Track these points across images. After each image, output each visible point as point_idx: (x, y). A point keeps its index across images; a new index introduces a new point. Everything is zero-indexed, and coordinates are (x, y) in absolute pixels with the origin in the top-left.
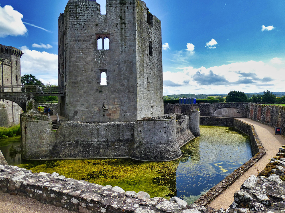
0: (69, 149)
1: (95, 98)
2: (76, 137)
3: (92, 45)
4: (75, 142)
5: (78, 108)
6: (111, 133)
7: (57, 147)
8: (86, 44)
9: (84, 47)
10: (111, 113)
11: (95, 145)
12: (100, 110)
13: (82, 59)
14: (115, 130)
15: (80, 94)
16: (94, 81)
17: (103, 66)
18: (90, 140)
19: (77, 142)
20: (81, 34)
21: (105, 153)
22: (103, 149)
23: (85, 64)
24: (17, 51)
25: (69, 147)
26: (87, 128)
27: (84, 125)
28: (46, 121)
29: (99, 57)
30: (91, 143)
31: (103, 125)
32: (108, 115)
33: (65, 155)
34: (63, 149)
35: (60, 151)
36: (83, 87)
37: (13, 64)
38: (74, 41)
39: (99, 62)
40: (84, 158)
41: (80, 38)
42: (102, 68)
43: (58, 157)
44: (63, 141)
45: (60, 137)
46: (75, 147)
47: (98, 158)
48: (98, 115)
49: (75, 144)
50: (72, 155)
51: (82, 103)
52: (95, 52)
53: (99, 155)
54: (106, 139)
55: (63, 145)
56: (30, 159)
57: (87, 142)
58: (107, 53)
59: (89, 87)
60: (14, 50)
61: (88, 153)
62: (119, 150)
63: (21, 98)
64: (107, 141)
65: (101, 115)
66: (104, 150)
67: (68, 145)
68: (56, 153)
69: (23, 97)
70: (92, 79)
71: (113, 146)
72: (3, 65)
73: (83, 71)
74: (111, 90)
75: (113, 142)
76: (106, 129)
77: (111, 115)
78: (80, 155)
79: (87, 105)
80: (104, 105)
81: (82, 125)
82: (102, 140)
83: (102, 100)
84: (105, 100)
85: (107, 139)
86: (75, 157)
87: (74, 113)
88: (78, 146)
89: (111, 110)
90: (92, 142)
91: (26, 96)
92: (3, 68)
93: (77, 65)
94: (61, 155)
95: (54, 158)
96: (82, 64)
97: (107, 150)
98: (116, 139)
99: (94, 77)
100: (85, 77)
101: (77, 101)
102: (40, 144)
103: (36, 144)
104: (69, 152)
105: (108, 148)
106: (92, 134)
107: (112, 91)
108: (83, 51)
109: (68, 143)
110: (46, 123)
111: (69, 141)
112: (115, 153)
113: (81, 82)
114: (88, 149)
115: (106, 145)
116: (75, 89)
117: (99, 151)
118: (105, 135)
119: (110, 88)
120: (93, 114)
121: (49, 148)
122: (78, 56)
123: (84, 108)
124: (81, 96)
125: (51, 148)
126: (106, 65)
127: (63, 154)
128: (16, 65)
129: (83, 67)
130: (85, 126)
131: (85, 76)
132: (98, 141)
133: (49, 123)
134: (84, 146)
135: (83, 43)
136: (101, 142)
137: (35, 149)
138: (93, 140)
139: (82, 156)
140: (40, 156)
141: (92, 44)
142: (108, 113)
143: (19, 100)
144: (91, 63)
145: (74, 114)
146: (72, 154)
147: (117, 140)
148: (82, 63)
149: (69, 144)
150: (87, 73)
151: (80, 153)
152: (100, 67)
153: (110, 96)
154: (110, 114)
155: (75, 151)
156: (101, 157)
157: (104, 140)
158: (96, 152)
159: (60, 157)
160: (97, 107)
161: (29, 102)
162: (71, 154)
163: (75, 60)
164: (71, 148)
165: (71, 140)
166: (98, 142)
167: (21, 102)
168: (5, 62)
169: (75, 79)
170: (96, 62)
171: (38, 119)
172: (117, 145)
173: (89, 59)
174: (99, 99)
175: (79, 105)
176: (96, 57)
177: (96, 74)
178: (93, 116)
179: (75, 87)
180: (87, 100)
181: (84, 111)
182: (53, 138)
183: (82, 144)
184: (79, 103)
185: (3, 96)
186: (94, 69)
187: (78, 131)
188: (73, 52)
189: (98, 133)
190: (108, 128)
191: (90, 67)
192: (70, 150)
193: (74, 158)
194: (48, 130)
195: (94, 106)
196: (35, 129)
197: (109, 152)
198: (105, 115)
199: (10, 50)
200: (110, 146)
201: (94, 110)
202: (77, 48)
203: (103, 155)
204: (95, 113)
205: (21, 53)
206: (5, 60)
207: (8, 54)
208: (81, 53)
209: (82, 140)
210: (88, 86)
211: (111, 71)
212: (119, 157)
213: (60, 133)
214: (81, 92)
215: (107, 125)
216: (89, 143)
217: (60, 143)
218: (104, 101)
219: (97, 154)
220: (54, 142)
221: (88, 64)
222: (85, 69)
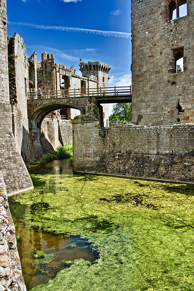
0: (118, 162)
1: (165, 94)
2: (128, 146)
3: (161, 16)
4: (126, 153)
5: (143, 111)
6: (178, 141)
7: (105, 158)
8: (153, 17)
9: (150, 23)
10: (190, 115)
11: (153, 160)
12: (173, 111)
13: (148, 39)
14: (185, 137)
15: (145, 91)
16: (165, 68)
17: (177, 43)
18: (146, 151)
19: (129, 153)
20: (146, 6)
21: (167, 173)
22: (165, 166)
23: (152, 46)
24: (104, 67)
25: (118, 159)
26: (142, 133)
27: (139, 128)
28: (92, 123)
29: (171, 31)
30: (148, 156)
31: (166, 128)
32: (184, 120)
33: (112, 170)
34: (111, 162)
35: (107, 164)
36: (149, 80)
37: (100, 80)
38: (138, 18)
39: (171, 38)
40: (135, 176)
41: (145, 12)
42: (175, 47)
43: (105, 171)
44: (113, 152)
45: (109, 145)
46: (126, 161)
47: (155, 179)
48: (169, 120)
49: (126, 156)
50: (121, 171)
51: (148, 104)
52: (166, 25)
53: (157, 175)
54: (171, 152)
55: (112, 157)
56: (76, 171)
57: (142, 154)
58: (182, 21)
59: (158, 79)
60: (100, 66)
61: (142, 170)
62: (190, 171)
63: (84, 103)
64: (171, 154)
65: (175, 120)
66: (166, 168)
67: (117, 157)
68: (103, 166)
69: (85, 102)
70: (161, 66)
71: (181, 162)
72: (89, 81)
73: (149, 57)
74: (190, 78)
75: (182, 157)
76: (171, 135)
77: (190, 118)
78: (131, 172)
79: (154, 106)
80: (179, 103)
81: (136, 129)
82: (164, 152)
83: (176, 96)
84: (180, 95)
85: (173, 151)
86: (125, 175)
87: (137, 118)
88: (129, 159)
89: (190, 111)
90: (150, 155)
91: (88, 100)
92: (89, 84)
93: (142, 50)
94: (108, 170)
95: (100, 172)
96: (148, 47)
97: (170, 169)
98: (187, 152)
99: (165, 63)
100: (152, 65)
101: (142, 101)
102: (86, 152)
103: (81, 152)
104: (118, 166)
105: (171, 166)
106: (149, 142)
107: (192, 79)
108: (150, 29)
109: (118, 154)
110: (92, 125)
111: (120, 152)
112: (183, 174)
113: (147, 74)
114: (143, 164)
115: (170, 160)
116: (139, 84)
117: (157, 169)
118: (168, 144)
119: (189, 76)
120: (162, 119)
121: (95, 159)
122: (143, 37)
123: (151, 110)
124: (146, 93)
125: (98, 159)
126: (181, 40)
127: (111, 169)
128: (103, 81)
129: (150, 51)
130: (140, 130)
131: (151, 63)
132: (158, 154)
133: (95, 126)
134: (137, 160)
135: (149, 16)
136: (162, 155)
137: (81, 158)
138: (151, 152)
139: (133, 173)
140: (86, 167)
141: (161, 14)
142: (185, 116)
143: (81, 105)
144: (160, 42)
145: (138, 120)
146: (121, 169)
147: (189, 153)
148: (148, 45)
149: (119, 156)
150: (154, 59)
151: (131, 169)
152: (173, 45)
153: (188, 88)
154: (188, 117)
155: (125, 166)
156: (160, 178)
157: (167, 152)
158: (154, 171)
159: (107, 172)
160: (168, 107)
161: (88, 107)
162: (119, 169)
163: (139, 43)
164: (120, 162)
165: (123, 150)
166: (158, 156)
167: (83, 108)
168: (91, 78)
169: (140, 71)
170: (167, 40)
171: (84, 120)
172: (188, 162)
173: (157, 37)
174: (171, 96)
175: (144, 107)
176: (168, 32)
177: (166, 57)
178: (162, 121)
179: (139, 81)
180: (154, 98)
181: (151, 114)
182: (101, 145)
183: (136, 156)
184: (144, 104)
185: (67, 102)
186: (164, 51)
187: (131, 138)
188: (136, 33)
189: (158, 142)
190: (174, 133)
191: (159, 49)
192: (119, 164)
193: (122, 176)
194: (94, 134)
195: (164, 107)
196: (81, 133)
197: (173, 172)
198: (181, 119)
199: (97, 66)
200: (175, 163)
201: (164, 112)
202: (142, 26)
203: (163, 176)
204: (166, 116)
205: (108, 68)
206: (91, 76)
207: (95, 70)
208: (147, 33)
209: (135, 150)
210: (156, 77)
211: (189, 48)
212: (189, 181)
213: (109, 141)
214: (147, 88)
215: (172, 128)
216: (145, 155)
217: (109, 153)
218: (180, 97)
219: (154, 173)
220: (102, 152)
221: (155, 45)
222: (152, 53)
